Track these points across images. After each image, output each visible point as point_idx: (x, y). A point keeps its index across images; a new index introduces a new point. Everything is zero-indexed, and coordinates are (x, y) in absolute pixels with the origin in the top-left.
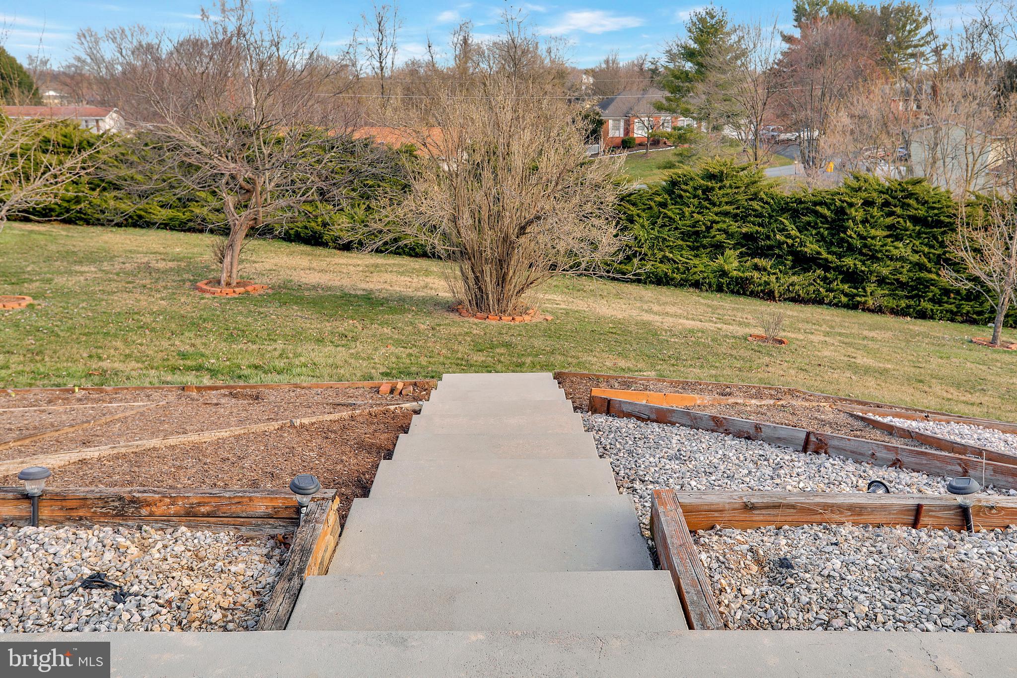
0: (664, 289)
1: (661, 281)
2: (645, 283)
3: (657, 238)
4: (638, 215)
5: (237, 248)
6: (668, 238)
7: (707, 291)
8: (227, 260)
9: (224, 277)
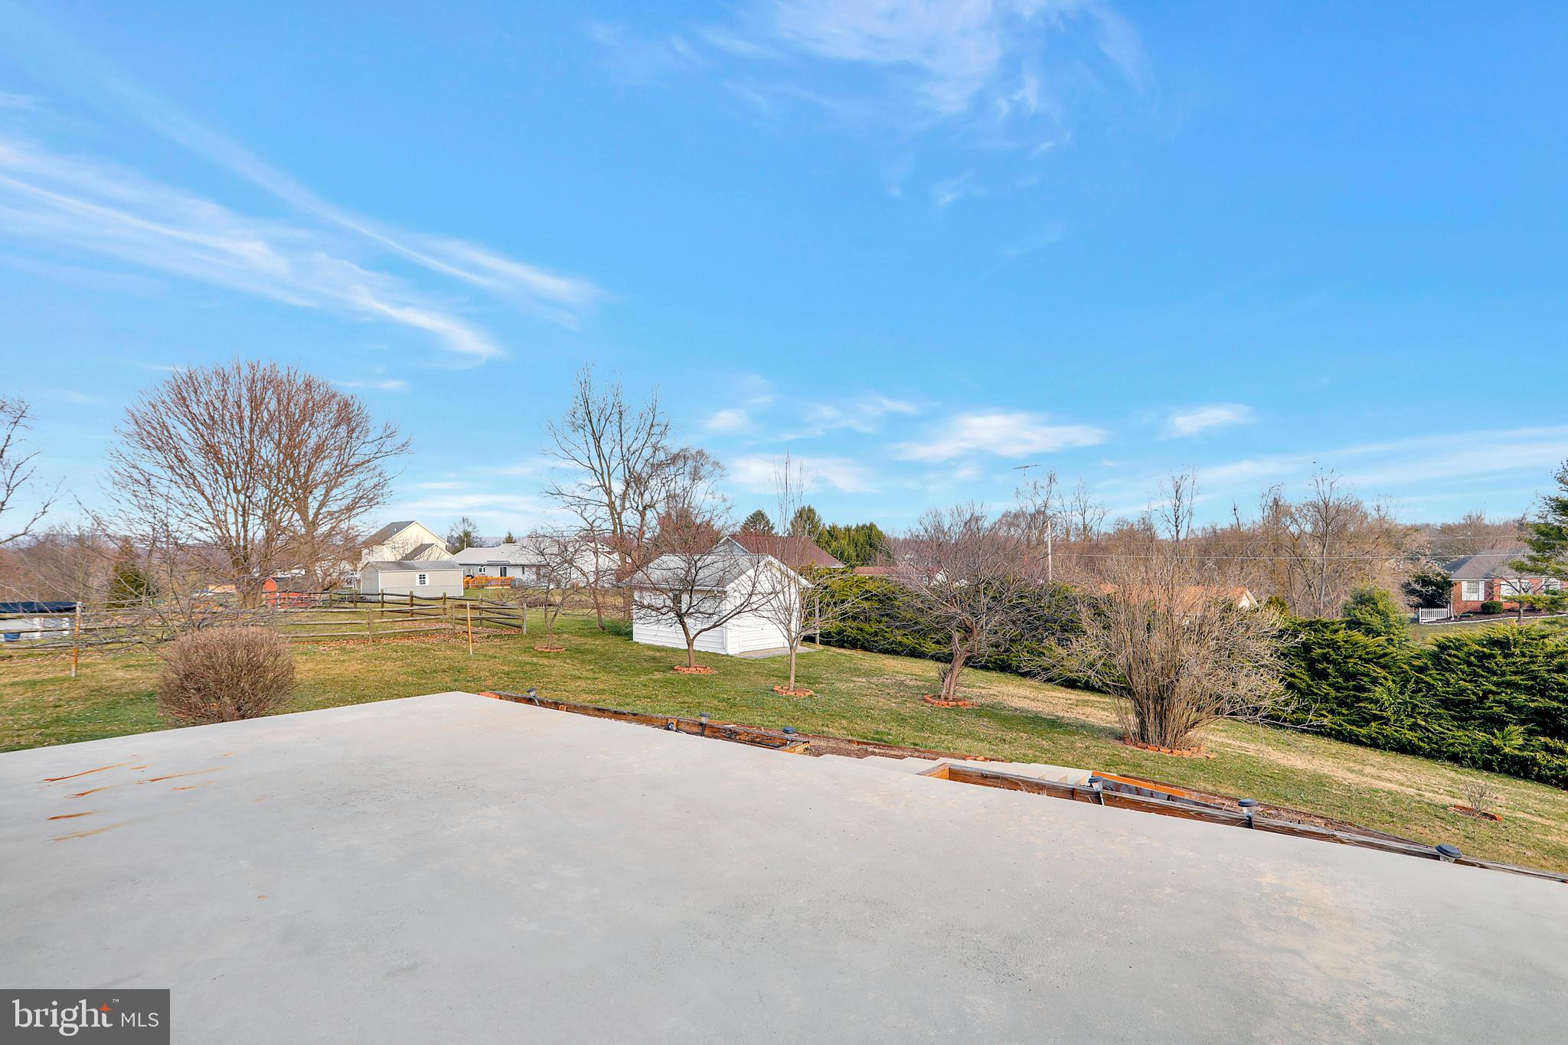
0: (1409, 760)
1: (1404, 749)
2: (1385, 749)
3: (1405, 703)
4: (1385, 678)
5: (956, 672)
6: (1419, 704)
7: (1469, 766)
8: (947, 680)
9: (944, 693)
